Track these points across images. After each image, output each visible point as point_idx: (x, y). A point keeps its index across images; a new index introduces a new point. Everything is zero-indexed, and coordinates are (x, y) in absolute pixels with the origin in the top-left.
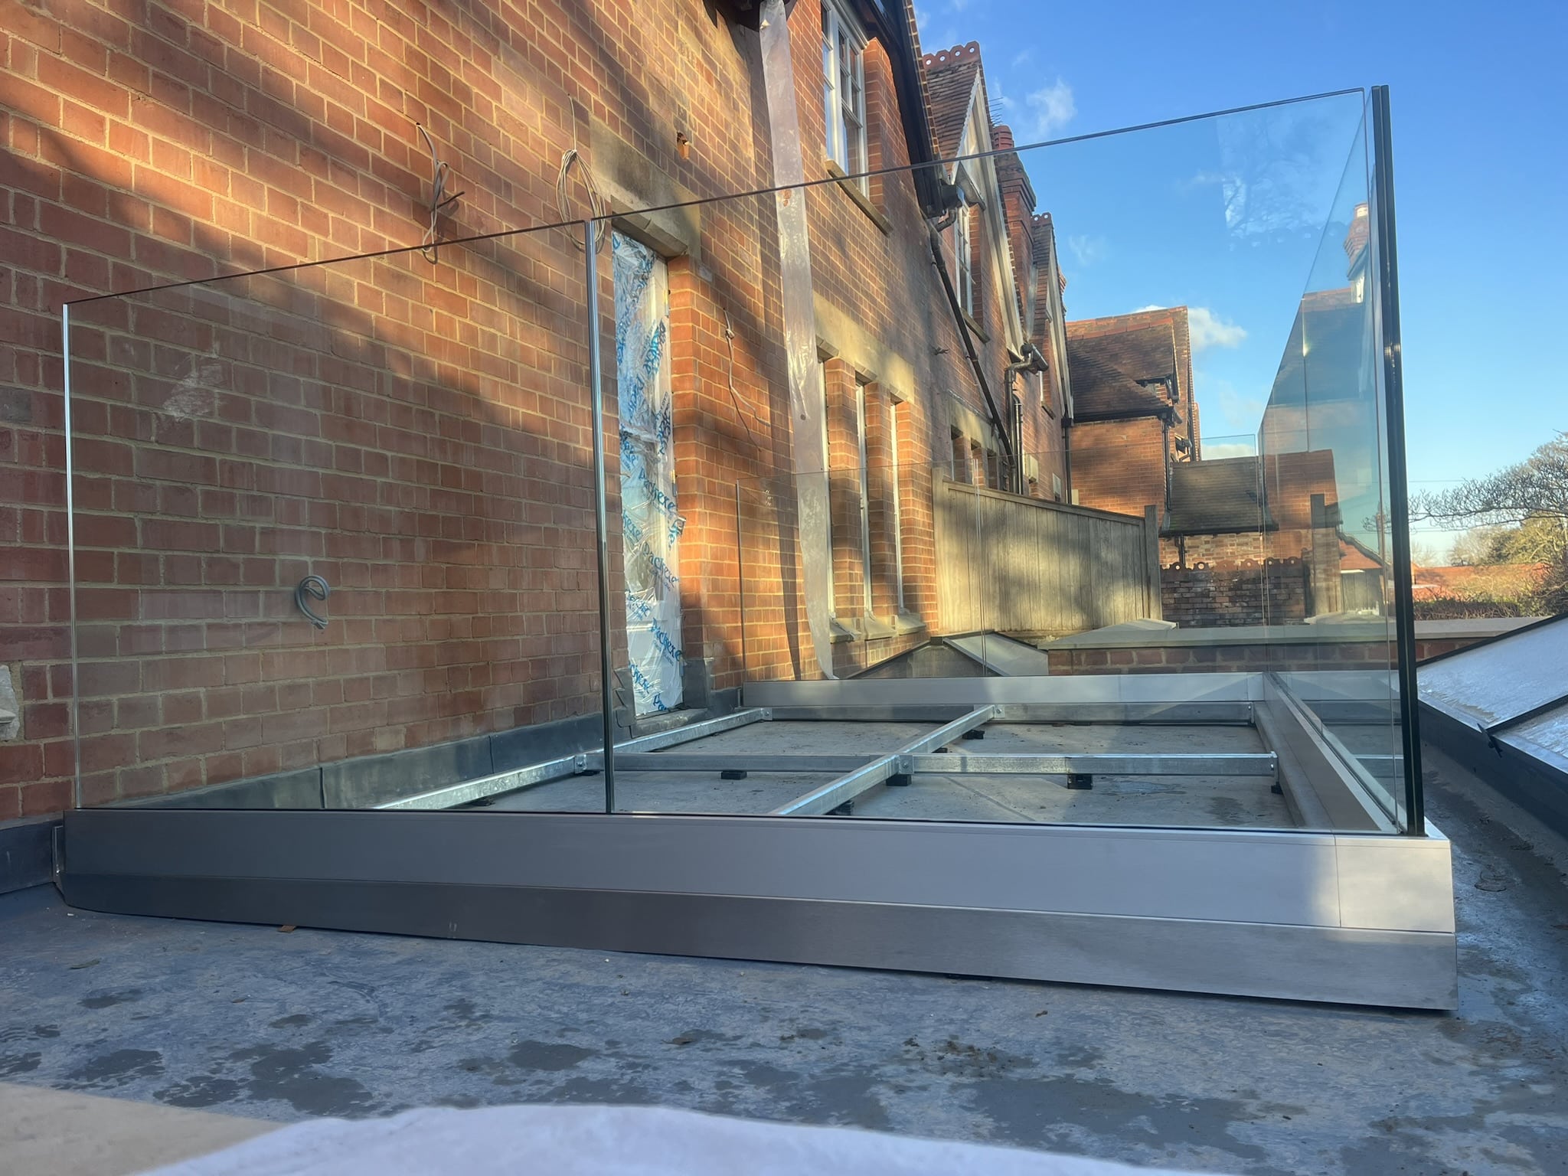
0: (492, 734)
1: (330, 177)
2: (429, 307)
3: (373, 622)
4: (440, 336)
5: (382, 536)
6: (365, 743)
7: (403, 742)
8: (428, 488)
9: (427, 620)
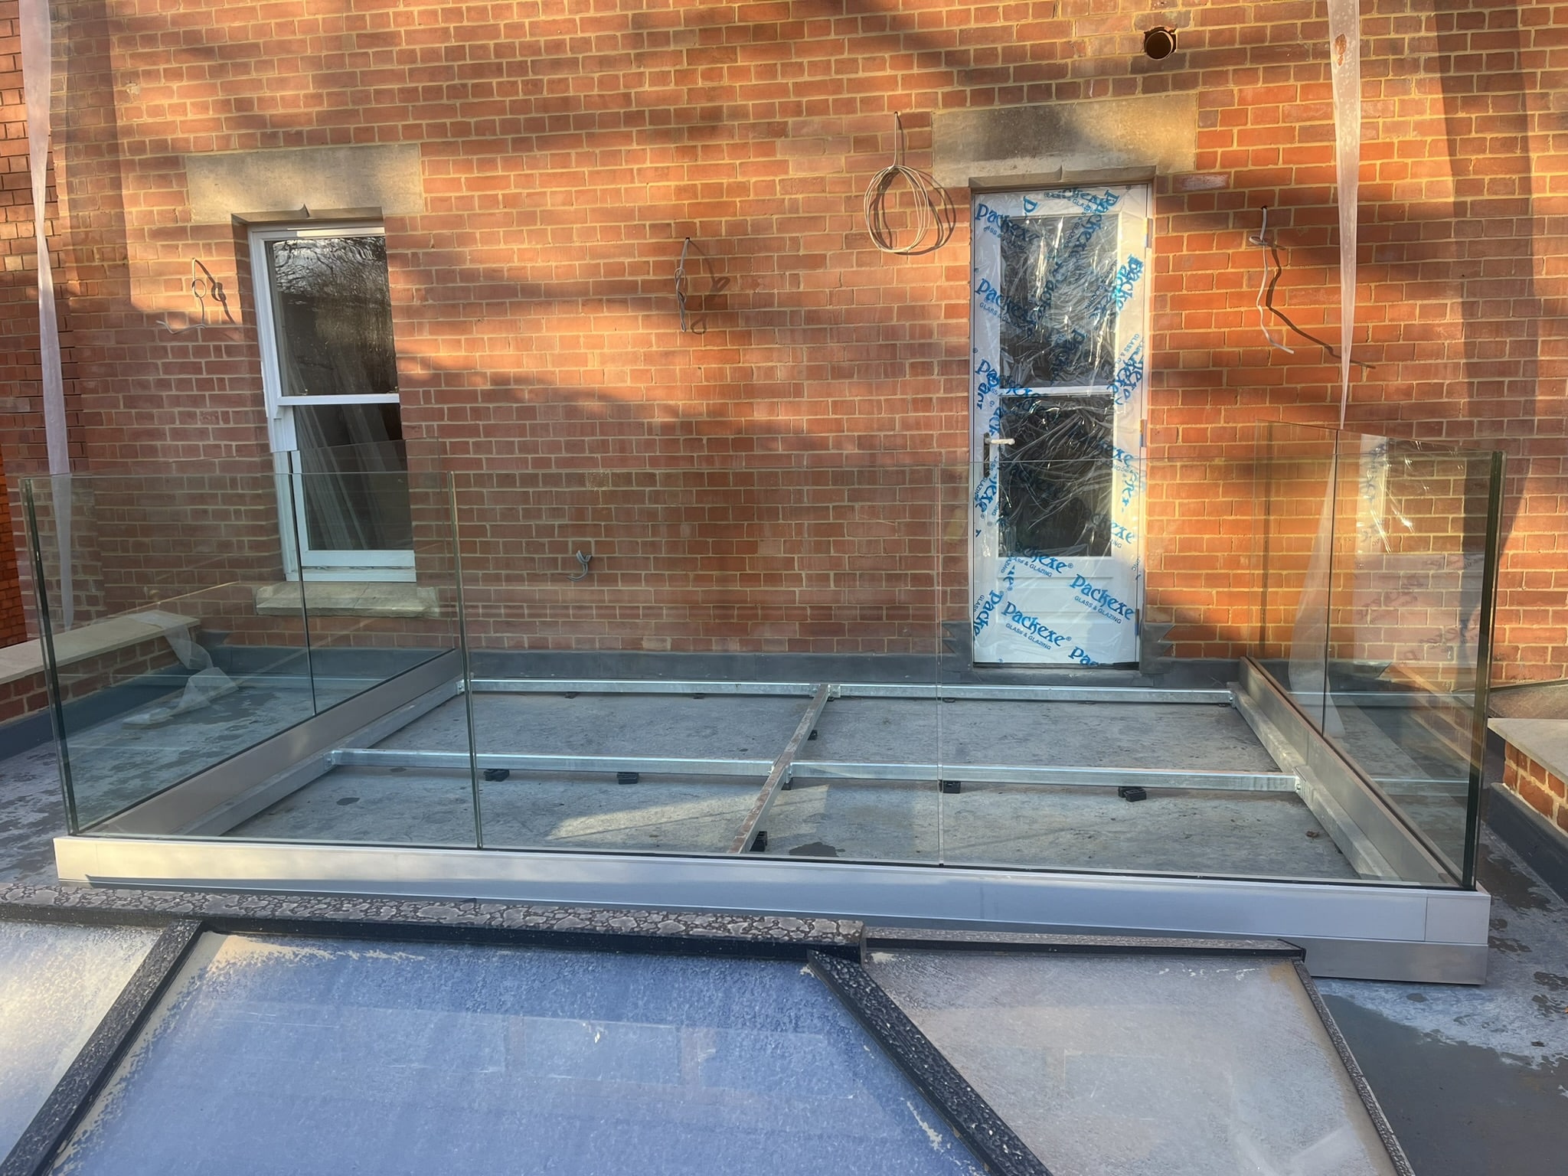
0: (759, 654)
1: (605, 310)
2: (697, 366)
3: (643, 575)
4: (709, 384)
5: (650, 524)
6: (636, 644)
7: (669, 647)
8: (694, 489)
9: (691, 574)
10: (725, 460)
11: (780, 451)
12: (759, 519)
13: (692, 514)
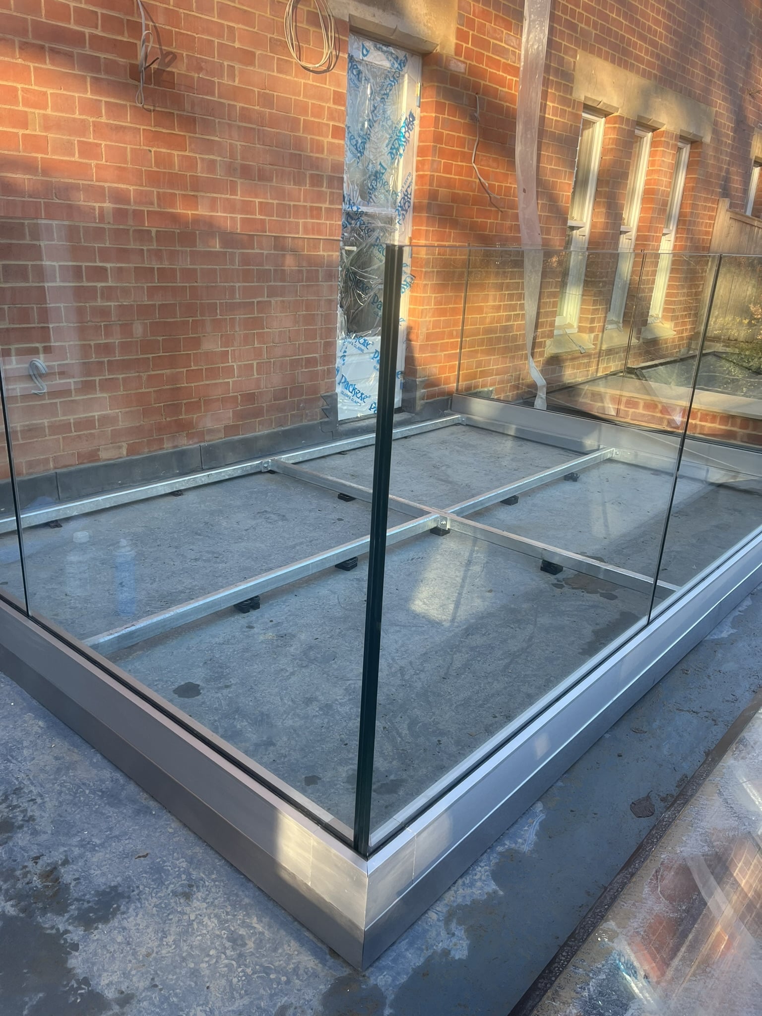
0: (202, 444)
1: (48, 61)
2: (148, 148)
3: (97, 382)
4: (158, 170)
5: (102, 324)
6: (93, 455)
7: (125, 453)
8: (145, 286)
9: (144, 376)
10: (173, 255)
11: (218, 248)
12: (201, 316)
13: (144, 311)
